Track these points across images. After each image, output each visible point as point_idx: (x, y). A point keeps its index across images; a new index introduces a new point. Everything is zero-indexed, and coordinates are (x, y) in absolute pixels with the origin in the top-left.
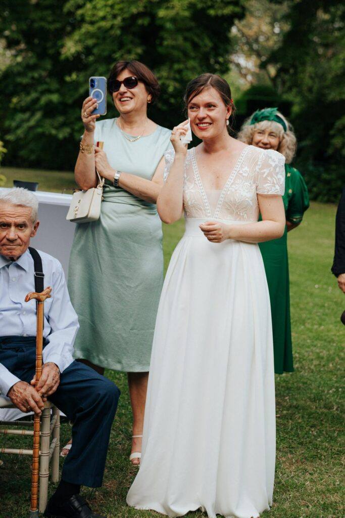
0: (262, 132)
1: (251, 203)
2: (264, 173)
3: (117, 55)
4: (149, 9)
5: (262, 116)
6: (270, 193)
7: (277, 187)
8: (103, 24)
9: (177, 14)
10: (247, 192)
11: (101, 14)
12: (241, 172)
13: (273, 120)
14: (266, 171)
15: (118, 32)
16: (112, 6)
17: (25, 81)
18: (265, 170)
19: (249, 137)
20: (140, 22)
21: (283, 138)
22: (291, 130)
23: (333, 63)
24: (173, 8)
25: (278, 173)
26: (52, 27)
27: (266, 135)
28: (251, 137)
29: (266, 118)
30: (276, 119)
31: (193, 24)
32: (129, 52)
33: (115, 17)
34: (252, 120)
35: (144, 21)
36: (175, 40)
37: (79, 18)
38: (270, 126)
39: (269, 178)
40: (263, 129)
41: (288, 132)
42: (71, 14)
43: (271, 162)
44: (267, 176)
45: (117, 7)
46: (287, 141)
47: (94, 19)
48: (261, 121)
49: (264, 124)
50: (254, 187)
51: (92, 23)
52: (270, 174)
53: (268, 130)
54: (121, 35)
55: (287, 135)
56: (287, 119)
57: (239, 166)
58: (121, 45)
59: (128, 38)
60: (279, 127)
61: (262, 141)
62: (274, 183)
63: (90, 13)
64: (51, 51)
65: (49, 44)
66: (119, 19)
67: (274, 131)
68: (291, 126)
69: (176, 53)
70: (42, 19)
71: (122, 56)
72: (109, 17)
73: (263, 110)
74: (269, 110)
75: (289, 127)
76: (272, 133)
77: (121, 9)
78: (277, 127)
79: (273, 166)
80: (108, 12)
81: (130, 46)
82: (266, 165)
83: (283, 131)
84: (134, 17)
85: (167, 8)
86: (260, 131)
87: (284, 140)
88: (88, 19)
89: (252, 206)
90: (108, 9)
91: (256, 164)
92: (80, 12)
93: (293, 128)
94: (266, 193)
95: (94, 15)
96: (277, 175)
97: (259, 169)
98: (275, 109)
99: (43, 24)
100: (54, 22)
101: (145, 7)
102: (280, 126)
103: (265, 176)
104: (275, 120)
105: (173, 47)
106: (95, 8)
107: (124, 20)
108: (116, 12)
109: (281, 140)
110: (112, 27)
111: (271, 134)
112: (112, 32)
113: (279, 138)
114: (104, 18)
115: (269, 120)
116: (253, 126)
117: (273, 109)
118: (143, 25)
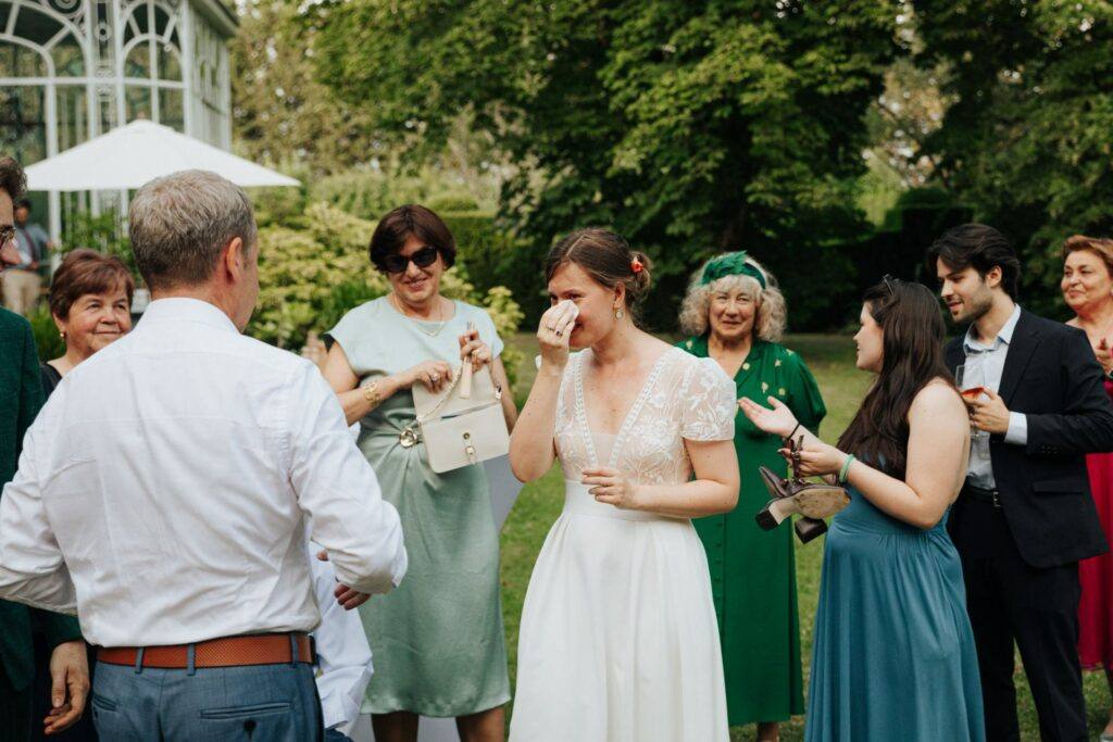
0: (726, 297)
1: (670, 458)
2: (693, 401)
3: (687, 164)
4: (729, 95)
5: (720, 268)
6: (701, 439)
7: (715, 426)
8: (664, 121)
9: (770, 97)
10: (661, 439)
11: (661, 107)
12: (651, 401)
13: (741, 272)
14: (697, 400)
15: (687, 131)
16: (676, 96)
17: (564, 211)
18: (693, 397)
19: (703, 307)
20: (717, 114)
21: (763, 300)
22: (772, 284)
23: (1018, 148)
24: (763, 89)
25: (716, 403)
26: (598, 132)
27: (733, 300)
28: (706, 306)
29: (729, 270)
30: (746, 270)
31: (798, 110)
32: (705, 158)
33: (680, 109)
34: (705, 276)
35: (723, 113)
36: (772, 134)
37: (630, 117)
38: (738, 284)
39: (700, 412)
40: (726, 289)
41: (769, 289)
42: (620, 112)
43: (704, 383)
44: (698, 407)
45: (683, 95)
46: (769, 306)
47: (652, 116)
48: (720, 277)
49: (726, 282)
50: (675, 426)
51: (650, 121)
52: (702, 406)
53: (735, 291)
54: (692, 135)
55: (768, 293)
56: (764, 267)
57: (650, 391)
58: (693, 151)
59: (701, 139)
60: (752, 283)
61: (727, 311)
62: (708, 421)
63: (645, 108)
64: (598, 167)
65: (596, 157)
66: (687, 112)
67: (746, 291)
68: (771, 276)
69: (774, 154)
70: (583, 123)
71: (694, 165)
72: (673, 111)
73: (721, 257)
74: (731, 255)
75: (769, 279)
76: (742, 294)
77: (690, 98)
78: (748, 283)
79: (709, 390)
80: (671, 104)
81: (706, 150)
82: (696, 388)
83: (761, 289)
84: (709, 107)
85: (754, 90)
86: (721, 295)
87: (764, 304)
88: (642, 116)
89: (672, 462)
90: (671, 100)
91: (680, 385)
92: (631, 107)
93: (776, 281)
94: (693, 439)
95: (650, 111)
96: (715, 408)
97: (684, 395)
98: (743, 252)
99: (583, 129)
100: (600, 125)
101: (723, 92)
102: (754, 281)
103: (692, 408)
104: (745, 273)
105: (769, 145)
106: (652, 100)
107: (694, 113)
108: (682, 102)
109: (758, 304)
110: (677, 125)
111: (740, 297)
112: (679, 132)
113: (755, 301)
114: (665, 113)
115: (734, 273)
116: (706, 287)
117: (739, 253)
118: (721, 119)
